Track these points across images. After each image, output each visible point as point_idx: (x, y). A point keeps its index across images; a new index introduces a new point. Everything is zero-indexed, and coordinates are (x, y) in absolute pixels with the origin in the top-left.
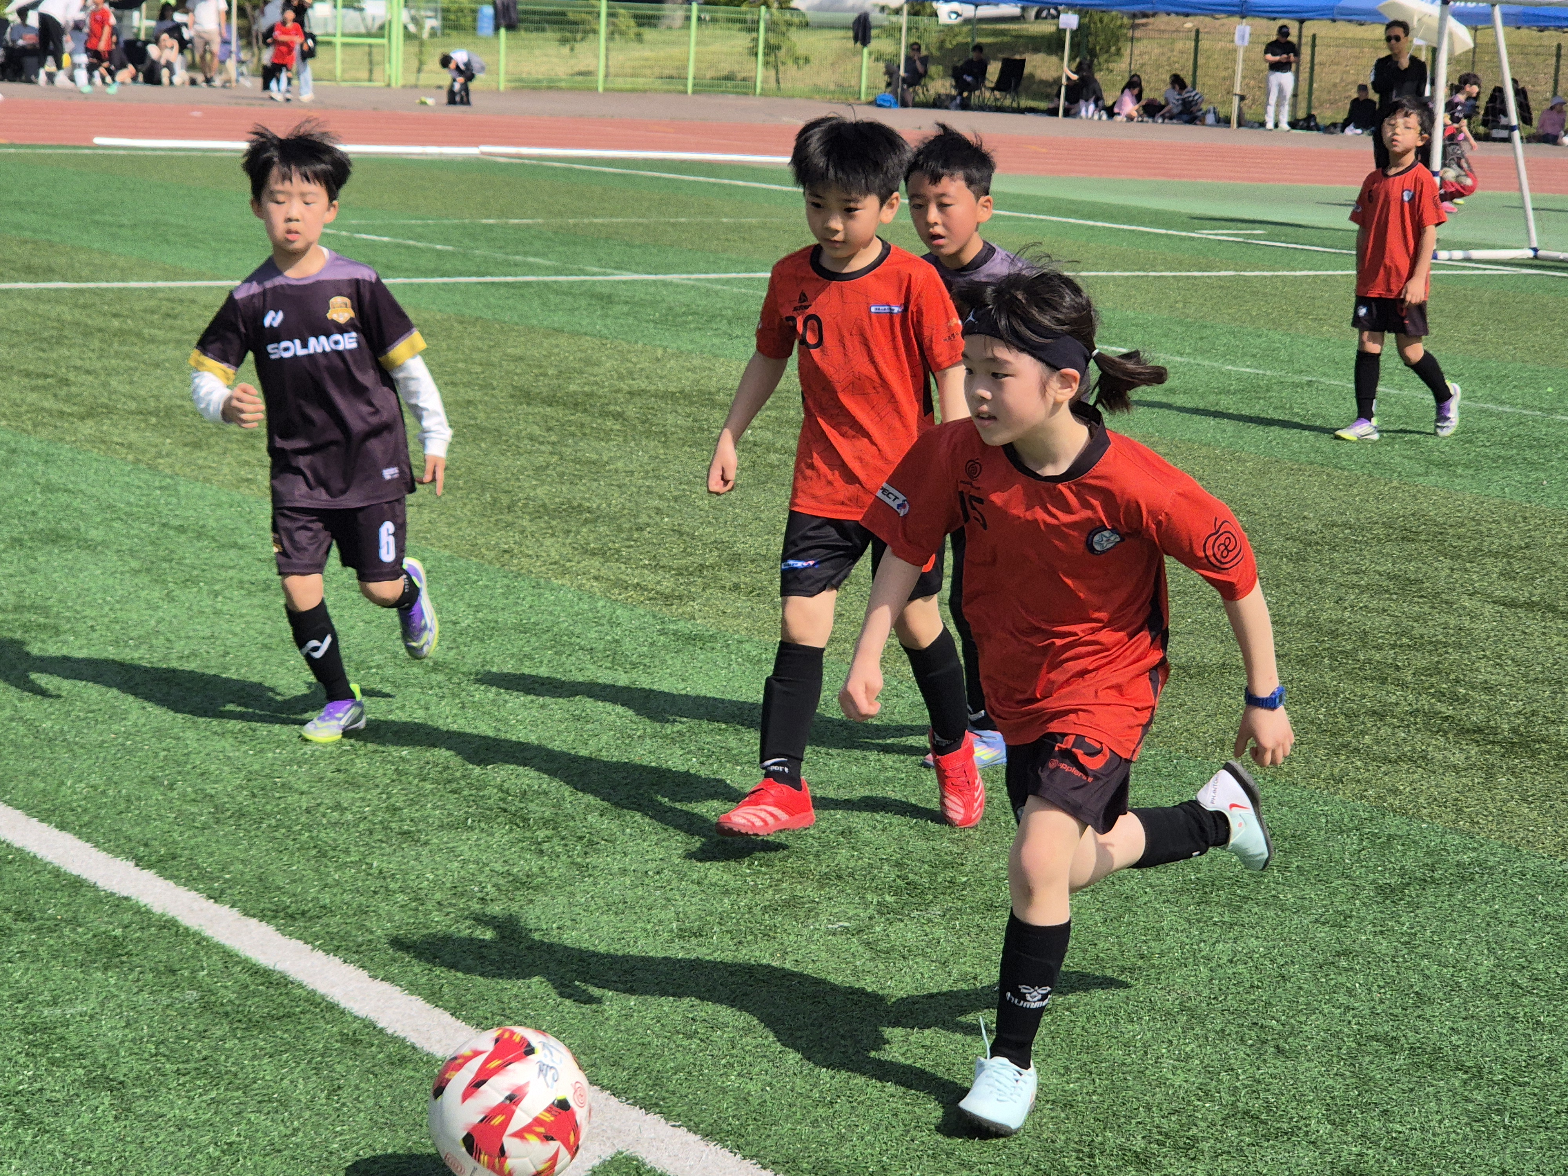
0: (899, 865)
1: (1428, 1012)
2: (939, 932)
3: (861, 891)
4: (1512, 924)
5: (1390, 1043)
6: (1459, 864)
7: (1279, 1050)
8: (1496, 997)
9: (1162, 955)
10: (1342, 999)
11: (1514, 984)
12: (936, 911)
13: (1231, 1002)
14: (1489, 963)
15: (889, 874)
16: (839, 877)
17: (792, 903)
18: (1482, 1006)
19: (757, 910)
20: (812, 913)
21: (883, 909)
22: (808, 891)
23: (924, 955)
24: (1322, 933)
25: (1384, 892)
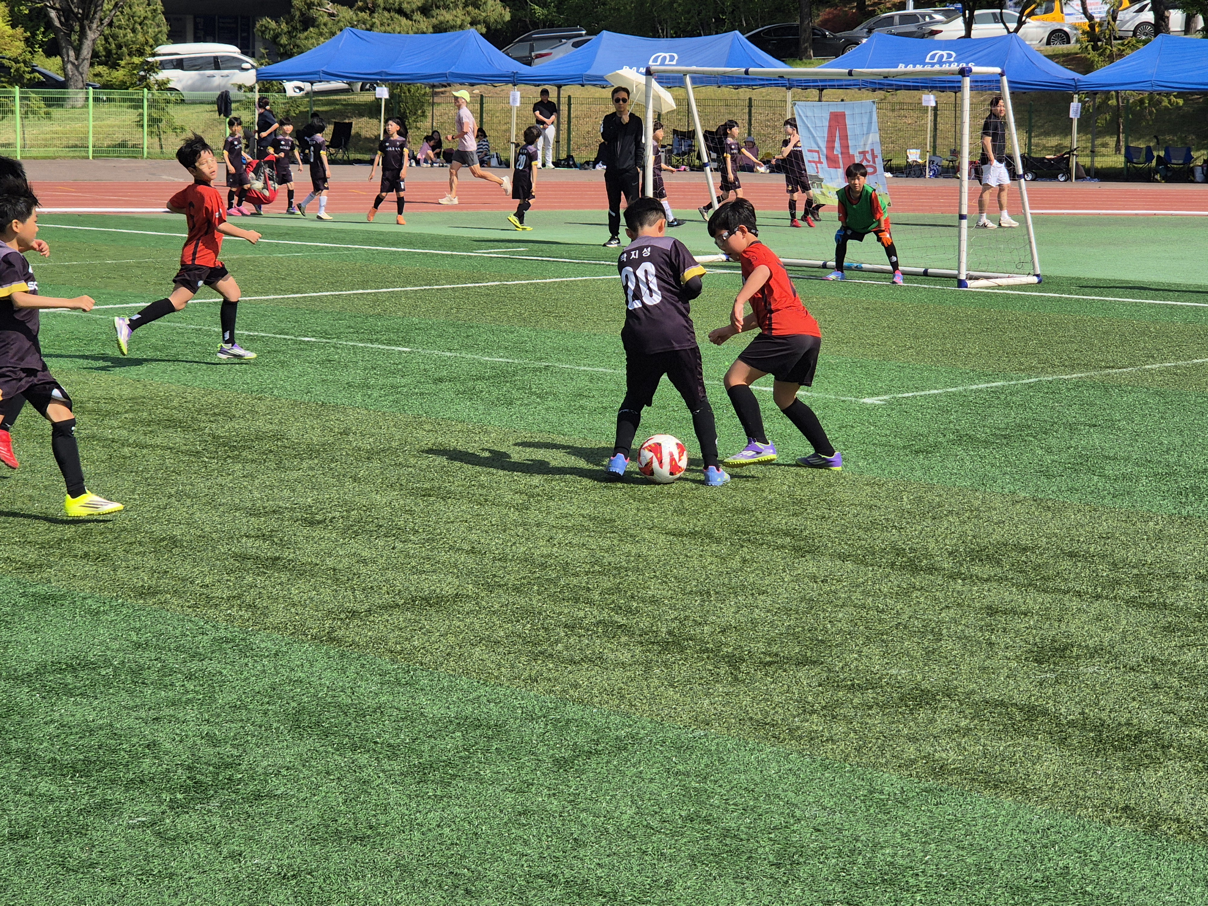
0: (190, 768)
1: (582, 852)
2: (216, 820)
3: (157, 792)
4: (651, 780)
5: (550, 878)
6: (617, 738)
7: (468, 892)
8: (634, 837)
9: (386, 825)
10: (519, 848)
11: (648, 826)
12: (214, 803)
13: (436, 858)
14: (631, 812)
15: (181, 775)
16: (142, 782)
17: (104, 804)
18: (623, 845)
19: (74, 814)
20: (118, 812)
21: (173, 805)
22: (117, 794)
23: (202, 839)
24: (509, 798)
25: (561, 764)
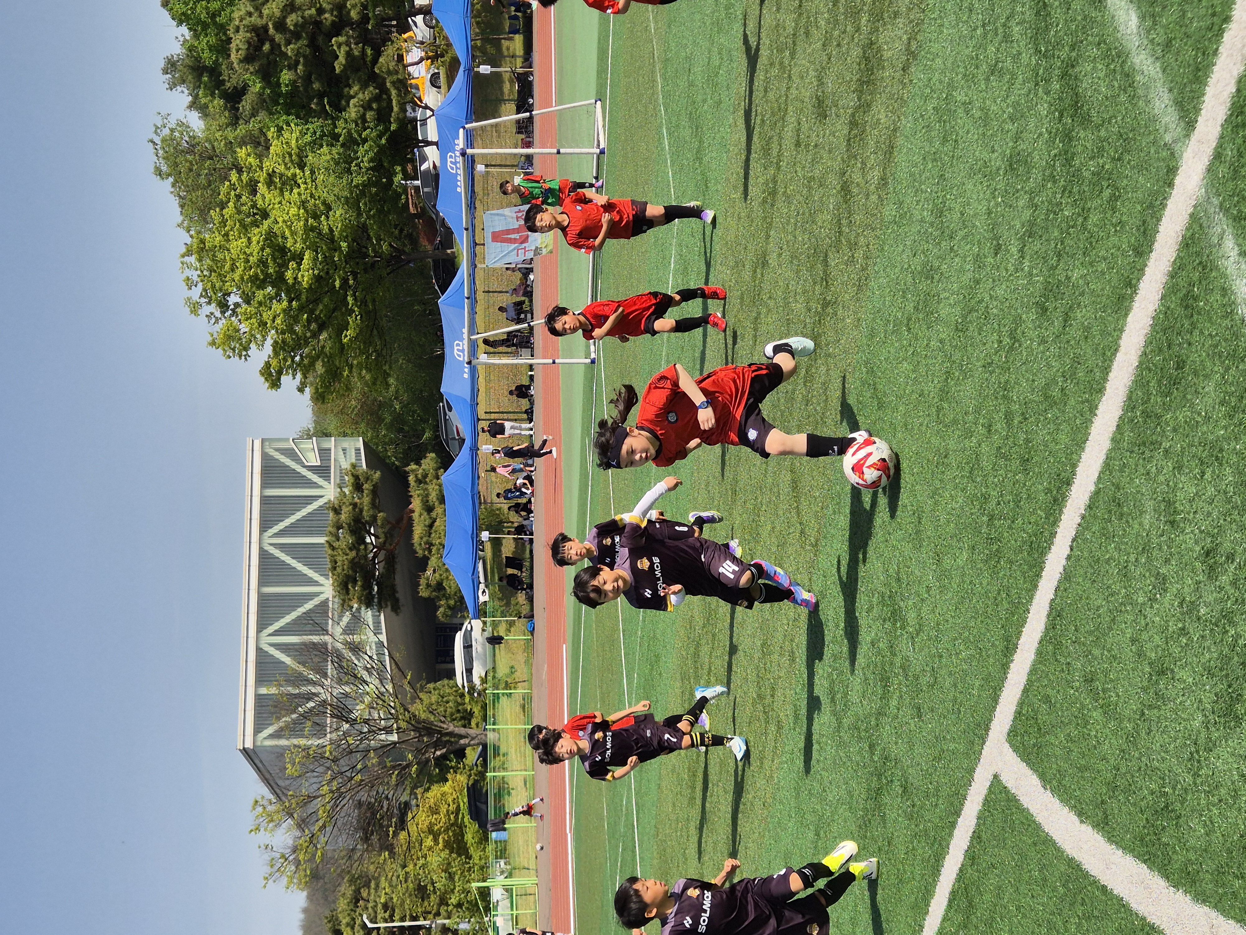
0: (884, 621)
1: (926, 392)
2: (910, 603)
3: (896, 638)
4: (889, 352)
5: (939, 410)
6: (867, 373)
7: (946, 457)
8: (918, 362)
9: (913, 506)
10: (924, 428)
11: (913, 354)
12: (902, 604)
13: (929, 476)
14: (905, 364)
15: (888, 625)
16: (892, 647)
17: (902, 667)
18: (922, 370)
19: (908, 683)
20: (906, 659)
21: (903, 628)
22: (898, 661)
23: (920, 609)
24: (899, 435)
25: (881, 406)
